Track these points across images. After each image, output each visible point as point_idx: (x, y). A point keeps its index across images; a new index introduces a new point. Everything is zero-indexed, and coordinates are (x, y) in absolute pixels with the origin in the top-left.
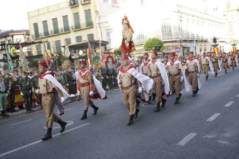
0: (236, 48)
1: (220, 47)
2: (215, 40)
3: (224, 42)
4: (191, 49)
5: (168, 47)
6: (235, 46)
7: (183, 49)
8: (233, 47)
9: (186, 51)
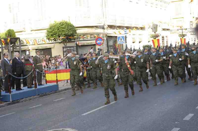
0: (185, 39)
1: (163, 37)
2: (155, 28)
3: (168, 30)
4: (120, 40)
5: (84, 35)
6: (184, 38)
7: (107, 39)
8: (181, 39)
9: (111, 43)
